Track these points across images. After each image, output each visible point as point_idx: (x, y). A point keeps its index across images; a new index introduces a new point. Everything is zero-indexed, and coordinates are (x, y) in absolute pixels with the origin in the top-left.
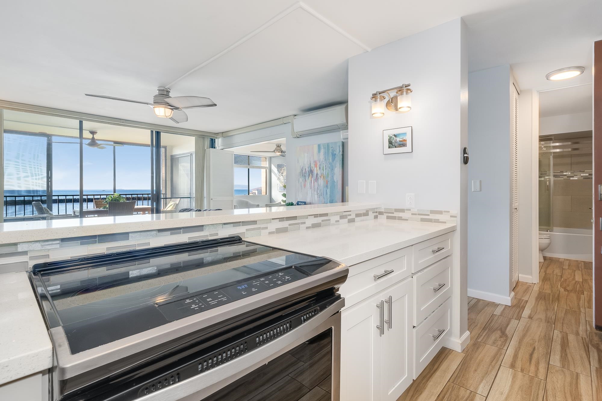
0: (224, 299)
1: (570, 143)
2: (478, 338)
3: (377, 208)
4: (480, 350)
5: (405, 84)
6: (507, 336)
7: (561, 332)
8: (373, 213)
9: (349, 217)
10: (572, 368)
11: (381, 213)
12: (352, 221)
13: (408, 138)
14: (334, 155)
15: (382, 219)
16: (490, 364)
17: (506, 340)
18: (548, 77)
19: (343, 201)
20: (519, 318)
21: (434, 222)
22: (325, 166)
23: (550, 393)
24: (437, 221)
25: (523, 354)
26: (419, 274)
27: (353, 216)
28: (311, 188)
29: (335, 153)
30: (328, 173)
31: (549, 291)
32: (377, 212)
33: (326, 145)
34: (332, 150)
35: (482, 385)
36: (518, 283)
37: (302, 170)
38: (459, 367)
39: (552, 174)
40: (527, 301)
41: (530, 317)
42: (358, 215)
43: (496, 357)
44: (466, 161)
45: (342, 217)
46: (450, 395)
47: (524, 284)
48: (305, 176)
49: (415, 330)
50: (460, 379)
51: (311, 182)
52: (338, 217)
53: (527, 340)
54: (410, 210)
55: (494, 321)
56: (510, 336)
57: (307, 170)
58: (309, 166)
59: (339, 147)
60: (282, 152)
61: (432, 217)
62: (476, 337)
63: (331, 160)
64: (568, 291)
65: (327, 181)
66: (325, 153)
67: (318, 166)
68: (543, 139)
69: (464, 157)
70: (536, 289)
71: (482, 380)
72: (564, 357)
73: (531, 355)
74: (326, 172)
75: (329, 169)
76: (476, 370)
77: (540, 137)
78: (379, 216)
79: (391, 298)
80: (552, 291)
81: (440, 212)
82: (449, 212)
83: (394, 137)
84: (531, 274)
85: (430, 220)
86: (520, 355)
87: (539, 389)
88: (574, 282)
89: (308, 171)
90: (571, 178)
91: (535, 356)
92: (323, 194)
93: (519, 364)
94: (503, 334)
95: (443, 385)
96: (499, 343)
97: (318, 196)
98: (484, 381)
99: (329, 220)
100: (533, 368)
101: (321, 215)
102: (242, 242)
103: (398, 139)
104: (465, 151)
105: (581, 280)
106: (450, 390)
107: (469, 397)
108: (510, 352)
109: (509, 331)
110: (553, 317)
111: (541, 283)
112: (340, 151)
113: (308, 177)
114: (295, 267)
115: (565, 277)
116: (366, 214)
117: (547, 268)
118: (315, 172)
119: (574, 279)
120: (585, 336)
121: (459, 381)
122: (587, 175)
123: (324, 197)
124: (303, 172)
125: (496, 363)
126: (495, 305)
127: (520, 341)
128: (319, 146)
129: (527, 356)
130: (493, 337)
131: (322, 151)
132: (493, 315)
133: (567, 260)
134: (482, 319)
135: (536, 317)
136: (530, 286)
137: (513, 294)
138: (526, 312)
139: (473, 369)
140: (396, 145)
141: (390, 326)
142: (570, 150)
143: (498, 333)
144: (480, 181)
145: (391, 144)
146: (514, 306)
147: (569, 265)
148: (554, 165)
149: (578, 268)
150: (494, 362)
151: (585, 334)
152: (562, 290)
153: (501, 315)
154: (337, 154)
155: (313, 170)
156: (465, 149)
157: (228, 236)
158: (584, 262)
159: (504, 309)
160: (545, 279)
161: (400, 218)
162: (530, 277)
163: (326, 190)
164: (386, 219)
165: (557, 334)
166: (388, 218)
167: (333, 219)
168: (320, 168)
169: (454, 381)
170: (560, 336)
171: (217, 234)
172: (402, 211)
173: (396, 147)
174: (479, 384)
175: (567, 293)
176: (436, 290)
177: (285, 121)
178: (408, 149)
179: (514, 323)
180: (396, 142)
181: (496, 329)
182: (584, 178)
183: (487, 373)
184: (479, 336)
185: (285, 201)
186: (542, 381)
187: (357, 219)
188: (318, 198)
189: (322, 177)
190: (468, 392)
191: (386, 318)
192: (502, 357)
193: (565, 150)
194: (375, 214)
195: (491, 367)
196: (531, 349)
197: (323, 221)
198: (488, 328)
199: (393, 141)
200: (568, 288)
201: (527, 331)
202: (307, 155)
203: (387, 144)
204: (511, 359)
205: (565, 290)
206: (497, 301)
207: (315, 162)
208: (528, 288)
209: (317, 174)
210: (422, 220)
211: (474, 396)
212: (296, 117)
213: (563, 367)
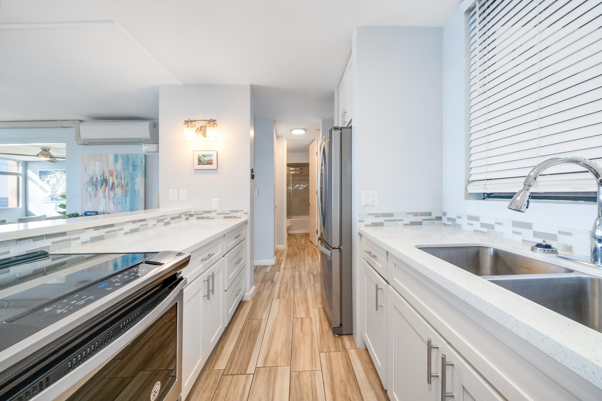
0: (91, 297)
1: (299, 169)
2: (259, 288)
3: (188, 212)
4: (261, 295)
5: (212, 119)
6: (274, 282)
7: (298, 271)
8: (185, 215)
9: (165, 221)
10: (304, 288)
11: (191, 215)
12: (167, 223)
13: (214, 159)
14: (135, 167)
15: (193, 220)
16: (268, 301)
17: (274, 285)
18: (291, 131)
19: (145, 208)
20: (279, 270)
21: (233, 218)
22: (124, 176)
23: (296, 303)
24: (235, 217)
25: (283, 289)
26: (228, 254)
27: (168, 219)
28: (105, 197)
29: (136, 164)
30: (127, 183)
31: (291, 252)
32: (188, 215)
33: (126, 157)
34: (133, 161)
35: (264, 314)
36: (277, 251)
37: (92, 179)
38: (251, 309)
39: (291, 186)
40: (282, 260)
41: (284, 268)
42: (173, 218)
43: (270, 296)
44: (253, 177)
45: (159, 221)
46: (247, 328)
47: (280, 251)
48: (96, 185)
49: (226, 292)
50: (252, 316)
51: (104, 191)
52: (155, 222)
53: (284, 280)
54: (215, 211)
55: (267, 276)
56: (276, 282)
57: (99, 179)
58: (102, 175)
59: (141, 159)
60: (51, 157)
61: (232, 214)
62: (258, 288)
63: (131, 171)
64: (300, 250)
65: (126, 190)
66: (124, 163)
67: (114, 175)
68: (289, 165)
69: (252, 175)
70: (286, 252)
71: (264, 311)
72: (301, 284)
73: (287, 288)
74: (124, 182)
75: (129, 179)
76: (260, 307)
77: (287, 164)
78: (190, 218)
79: (213, 273)
80: (293, 251)
81: (237, 211)
82: (243, 210)
83: (202, 156)
84: (283, 244)
85: (230, 217)
86: (281, 290)
87: (291, 303)
88: (302, 244)
89: (101, 180)
90: (299, 188)
91: (288, 288)
92: (122, 203)
93: (281, 295)
94: (272, 281)
95: (242, 324)
96: (271, 287)
97: (115, 205)
98: (265, 311)
99: (147, 224)
100: (288, 294)
101: (139, 221)
102: (48, 256)
103: (206, 159)
104: (252, 171)
105: (304, 243)
106: (247, 324)
107: (258, 323)
108: (277, 290)
109: (275, 280)
110: (295, 265)
111: (288, 248)
112: (142, 163)
113: (100, 186)
114: (145, 261)
115: (298, 243)
116: (179, 217)
117: (290, 239)
118: (110, 182)
119: (301, 243)
120: (308, 270)
121: (251, 317)
122: (306, 186)
123: (122, 206)
124: (93, 181)
125: (270, 299)
126: (266, 267)
127: (281, 282)
128: (116, 157)
129: (285, 289)
130: (267, 285)
131: (120, 161)
132: (266, 273)
133: (298, 233)
134: (260, 276)
135: (287, 267)
136: (283, 251)
137: (275, 257)
138: (282, 266)
139: (259, 307)
140: (205, 163)
141: (213, 293)
142: (299, 172)
143: (270, 282)
144: (258, 190)
145: (200, 162)
146: (276, 264)
147: (299, 236)
148: (292, 181)
149: (303, 237)
150: (269, 299)
151: (308, 269)
152: (297, 250)
153: (270, 271)
154: (138, 165)
155: (107, 179)
156: (252, 170)
157: (25, 253)
158: (305, 234)
159: (271, 267)
160: (289, 246)
161: (208, 218)
162: (283, 246)
163: (125, 199)
164: (196, 220)
165: (297, 273)
166: (198, 218)
167: (151, 223)
168: (117, 178)
169: (249, 319)
170: (298, 274)
171: (8, 252)
172: (210, 212)
173: (204, 165)
174: (263, 314)
175: (299, 251)
176: (237, 263)
177: (65, 124)
178: (214, 166)
179: (277, 273)
180: (204, 161)
181: (268, 280)
182: (305, 188)
183: (266, 306)
184: (260, 287)
185: (64, 213)
186: (293, 299)
187: (172, 222)
188: (115, 207)
189: (120, 186)
190: (258, 321)
191: (211, 288)
192: (273, 294)
193: (297, 172)
194: (187, 216)
195: (268, 302)
196: (286, 285)
197: (141, 226)
198: (264, 281)
199: (202, 160)
200: (300, 248)
201: (284, 276)
202: (99, 164)
203: (196, 161)
204: (278, 294)
205: (298, 249)
206: (267, 264)
207: (111, 172)
208: (282, 252)
209: (113, 184)
210: (225, 217)
211: (261, 321)
212: (82, 123)
213: (301, 288)
